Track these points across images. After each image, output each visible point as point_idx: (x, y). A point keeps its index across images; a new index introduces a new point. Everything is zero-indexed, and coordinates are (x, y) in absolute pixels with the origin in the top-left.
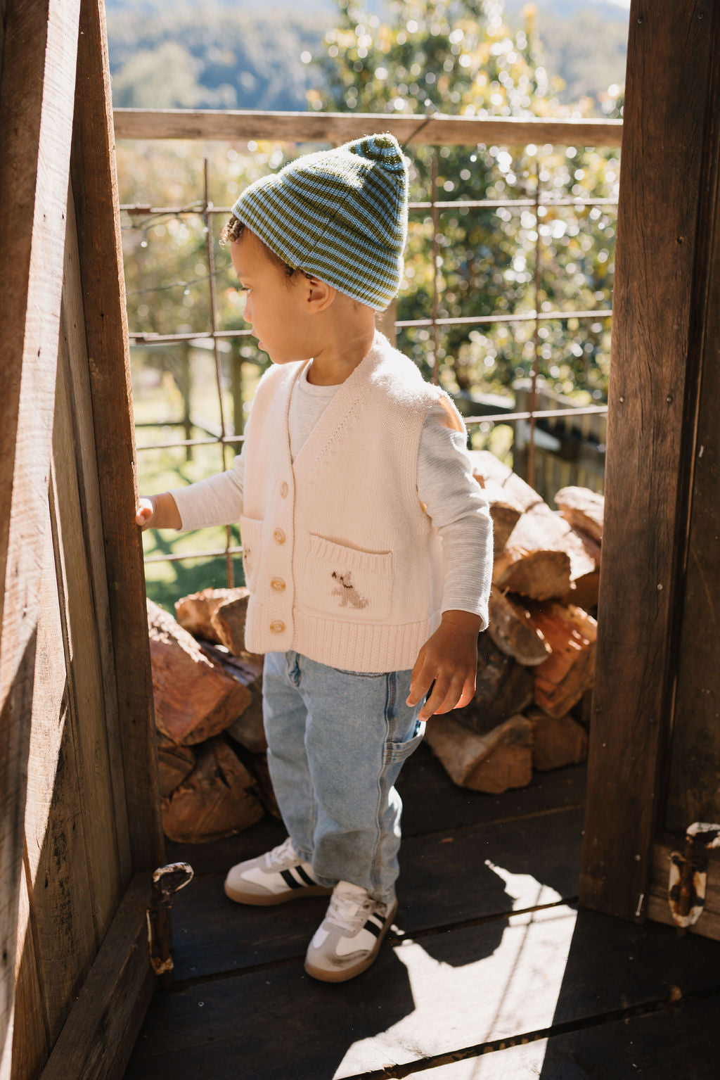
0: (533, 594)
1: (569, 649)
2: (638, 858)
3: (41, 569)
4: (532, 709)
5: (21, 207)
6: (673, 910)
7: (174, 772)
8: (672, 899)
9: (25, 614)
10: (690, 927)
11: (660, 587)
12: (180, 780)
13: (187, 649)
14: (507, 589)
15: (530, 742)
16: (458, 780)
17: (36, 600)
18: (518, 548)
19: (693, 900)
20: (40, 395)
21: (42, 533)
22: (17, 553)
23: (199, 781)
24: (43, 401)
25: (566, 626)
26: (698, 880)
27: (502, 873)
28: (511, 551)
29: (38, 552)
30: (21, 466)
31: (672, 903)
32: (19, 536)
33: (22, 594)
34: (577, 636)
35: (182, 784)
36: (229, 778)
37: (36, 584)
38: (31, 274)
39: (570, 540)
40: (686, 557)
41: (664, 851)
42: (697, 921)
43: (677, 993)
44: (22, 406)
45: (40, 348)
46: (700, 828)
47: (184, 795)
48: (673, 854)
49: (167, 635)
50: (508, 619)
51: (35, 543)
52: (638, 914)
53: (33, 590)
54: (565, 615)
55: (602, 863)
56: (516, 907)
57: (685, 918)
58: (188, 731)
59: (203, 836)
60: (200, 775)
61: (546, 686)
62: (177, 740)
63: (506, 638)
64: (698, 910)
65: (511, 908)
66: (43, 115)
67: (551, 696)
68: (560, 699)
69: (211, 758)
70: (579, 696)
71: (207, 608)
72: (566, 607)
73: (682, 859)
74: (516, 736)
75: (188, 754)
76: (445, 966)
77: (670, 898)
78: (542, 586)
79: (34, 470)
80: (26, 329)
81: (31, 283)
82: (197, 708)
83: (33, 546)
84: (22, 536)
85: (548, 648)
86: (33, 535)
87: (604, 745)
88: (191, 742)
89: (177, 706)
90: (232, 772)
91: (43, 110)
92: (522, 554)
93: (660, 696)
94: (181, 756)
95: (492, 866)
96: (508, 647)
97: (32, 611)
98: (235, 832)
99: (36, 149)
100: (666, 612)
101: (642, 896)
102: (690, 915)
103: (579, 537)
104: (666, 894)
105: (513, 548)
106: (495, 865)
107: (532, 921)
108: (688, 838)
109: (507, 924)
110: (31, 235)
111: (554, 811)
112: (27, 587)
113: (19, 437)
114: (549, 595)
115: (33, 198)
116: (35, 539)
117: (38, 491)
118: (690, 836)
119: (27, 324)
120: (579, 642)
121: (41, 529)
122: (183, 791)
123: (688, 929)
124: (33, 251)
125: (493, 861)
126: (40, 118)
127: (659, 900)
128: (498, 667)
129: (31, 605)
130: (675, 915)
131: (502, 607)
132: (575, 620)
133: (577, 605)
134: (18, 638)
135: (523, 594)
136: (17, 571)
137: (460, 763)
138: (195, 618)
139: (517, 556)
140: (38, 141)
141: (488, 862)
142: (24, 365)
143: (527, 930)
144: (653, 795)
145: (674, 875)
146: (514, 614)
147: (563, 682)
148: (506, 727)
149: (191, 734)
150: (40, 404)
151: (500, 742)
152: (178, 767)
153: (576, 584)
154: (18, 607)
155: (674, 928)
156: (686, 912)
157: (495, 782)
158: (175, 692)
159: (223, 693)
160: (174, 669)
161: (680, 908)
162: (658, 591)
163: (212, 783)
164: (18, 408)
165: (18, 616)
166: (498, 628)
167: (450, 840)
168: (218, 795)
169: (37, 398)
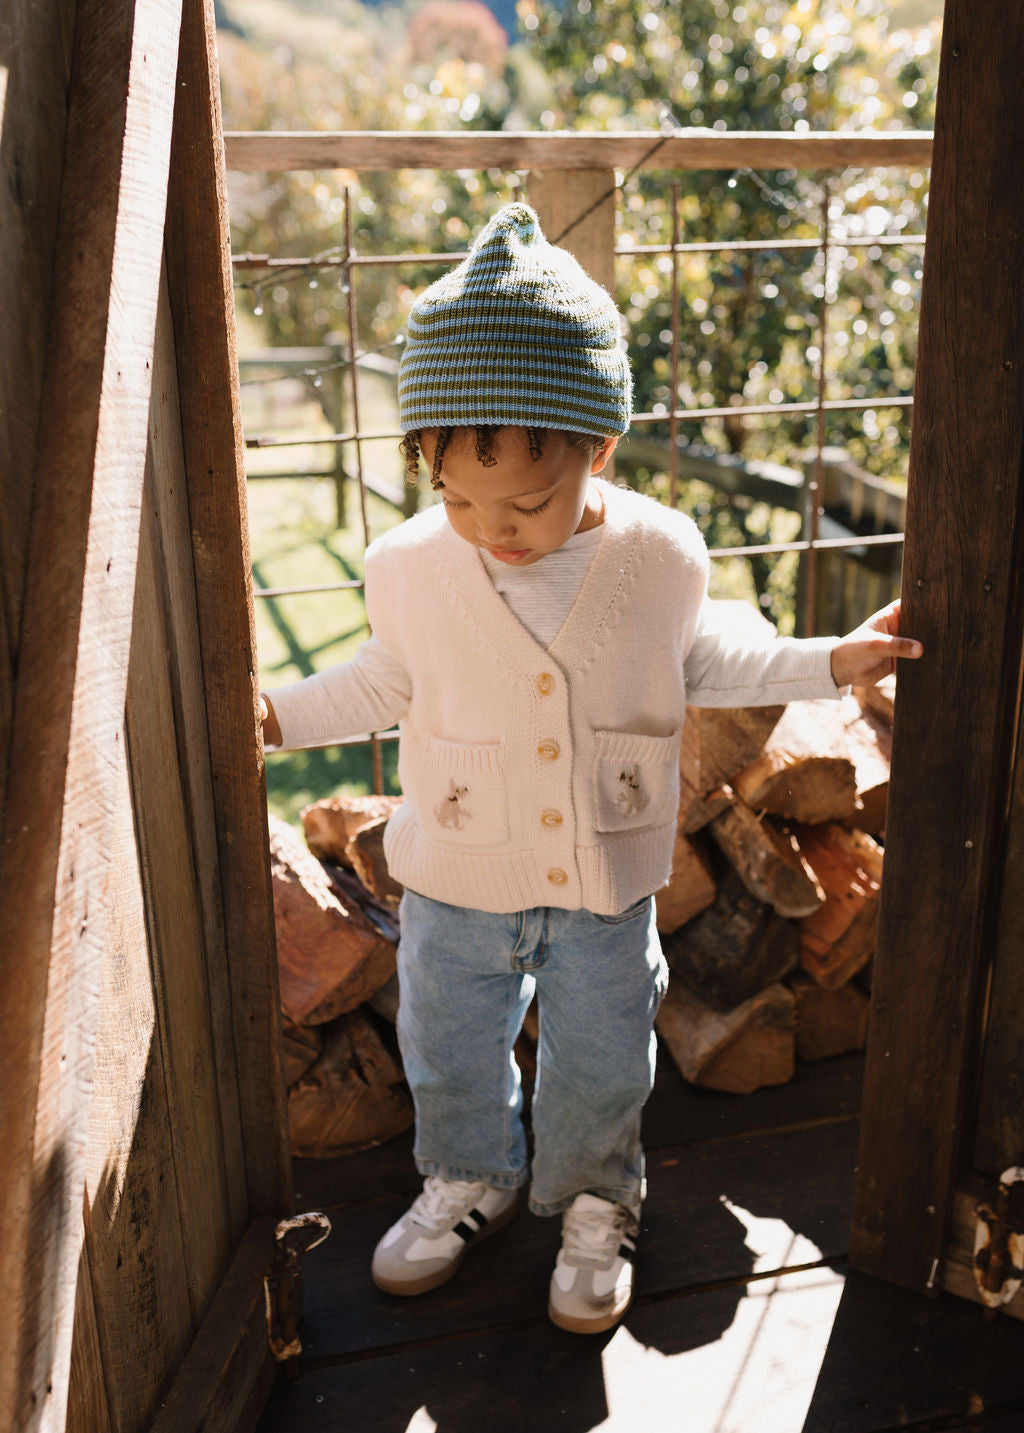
0: (800, 818)
1: (851, 895)
2: (932, 1209)
3: (109, 861)
4: (796, 976)
5: (86, 366)
6: (979, 1282)
7: (292, 1061)
8: (979, 1267)
9: (84, 929)
10: (1003, 1305)
11: (969, 844)
12: (300, 1072)
13: (312, 891)
14: (764, 811)
15: (793, 1023)
16: (690, 1075)
17: (100, 906)
18: (781, 753)
19: (1007, 1270)
20: (110, 624)
21: (110, 812)
22: (72, 851)
23: (326, 1074)
24: (114, 631)
25: (848, 860)
26: (1016, 1244)
27: (742, 1215)
28: (771, 757)
29: (105, 839)
30: (80, 731)
31: (978, 1273)
32: (76, 826)
33: (80, 904)
34: (863, 876)
35: (302, 1078)
36: (368, 1071)
37: (101, 884)
38: (98, 462)
39: (859, 732)
40: (1009, 798)
41: (968, 1201)
42: (1012, 1300)
43: (978, 1405)
44: (82, 648)
45: (111, 559)
46: (1018, 1175)
47: (305, 1093)
48: (980, 1209)
49: (284, 868)
50: (762, 855)
51: (99, 828)
52: (930, 1285)
53: (96, 893)
54: (848, 844)
55: (881, 1213)
56: (758, 1268)
57: (996, 1296)
58: (312, 1008)
59: (331, 1148)
60: (328, 1065)
61: (817, 946)
62: (296, 1019)
63: (761, 881)
64: (1014, 1285)
65: (752, 1269)
66: (118, 234)
67: (823, 960)
68: (837, 964)
69: (345, 1040)
70: (864, 959)
71: (343, 823)
72: (849, 831)
73: (993, 1217)
74: (773, 1016)
75: (312, 1037)
76: (654, 1354)
77: (975, 1264)
78: (817, 804)
79: (100, 729)
80: (90, 539)
81: (97, 474)
82: (324, 975)
83: (96, 835)
84: (80, 825)
85: (821, 893)
86: (96, 819)
87: (887, 1054)
88: (315, 1021)
89: (296, 970)
90: (371, 1062)
91: (119, 226)
92: (786, 762)
93: (966, 993)
94: (301, 1040)
95: (729, 1205)
96: (763, 892)
97: (95, 921)
98: (376, 1143)
99: (107, 282)
100: (977, 880)
101: (936, 1262)
102: (1003, 1291)
103: (873, 727)
104: (971, 1259)
105: (774, 752)
106: (734, 1204)
107: (776, 1290)
108: (1001, 1188)
109: (744, 1293)
110: (98, 406)
111: (824, 1121)
112: (87, 892)
113: (77, 691)
114: (825, 817)
115: (102, 354)
116: (100, 823)
117: (105, 757)
118: (1005, 1185)
119: (92, 533)
120: (865, 885)
121: (110, 806)
122: (303, 1088)
123: (1000, 1310)
124: (102, 427)
125: (730, 1198)
126: (114, 237)
127: (960, 1268)
128: (748, 917)
129: (93, 915)
130: (981, 1289)
131: (755, 839)
132: (861, 851)
133: (865, 831)
134: (73, 964)
135: (787, 816)
136: (72, 875)
137: (692, 1051)
138: (326, 835)
139: (778, 764)
140: (111, 271)
141: (723, 1198)
142: (87, 591)
143: (769, 1301)
144: (953, 1127)
145: (982, 1236)
146: (771, 849)
147: (840, 941)
148: (758, 1003)
149: (316, 1010)
150: (111, 636)
151: (750, 1023)
152: (298, 1055)
153: (864, 803)
154: (73, 922)
155: (980, 1307)
156: (997, 1288)
157: (741, 1078)
158: (295, 951)
159: (360, 955)
160: (293, 918)
161: (989, 1282)
162: (966, 851)
163: (345, 1077)
164: (76, 651)
165: (74, 935)
166: (749, 867)
167: (673, 1162)
168: (352, 1094)
169: (105, 630)
